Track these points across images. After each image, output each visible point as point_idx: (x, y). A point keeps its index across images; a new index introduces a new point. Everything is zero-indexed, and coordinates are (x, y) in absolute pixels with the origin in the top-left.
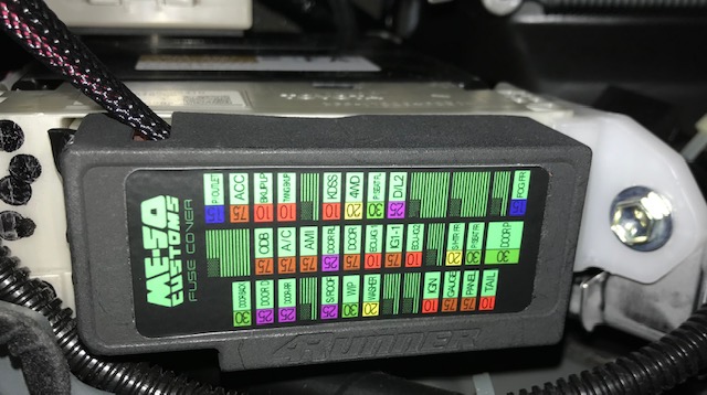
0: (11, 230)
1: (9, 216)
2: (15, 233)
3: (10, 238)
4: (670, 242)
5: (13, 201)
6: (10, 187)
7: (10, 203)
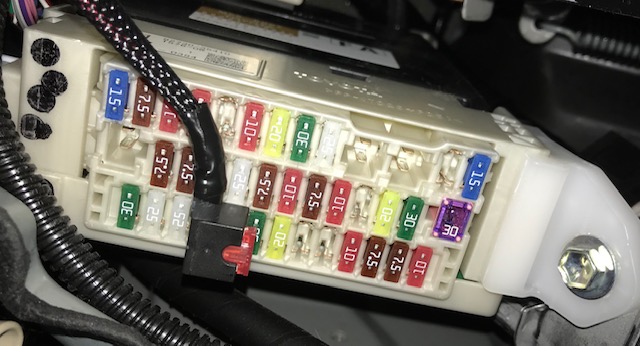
0: (31, 130)
1: (32, 119)
2: (34, 134)
3: (29, 137)
4: (608, 296)
5: (38, 107)
6: (39, 95)
7: (36, 109)
